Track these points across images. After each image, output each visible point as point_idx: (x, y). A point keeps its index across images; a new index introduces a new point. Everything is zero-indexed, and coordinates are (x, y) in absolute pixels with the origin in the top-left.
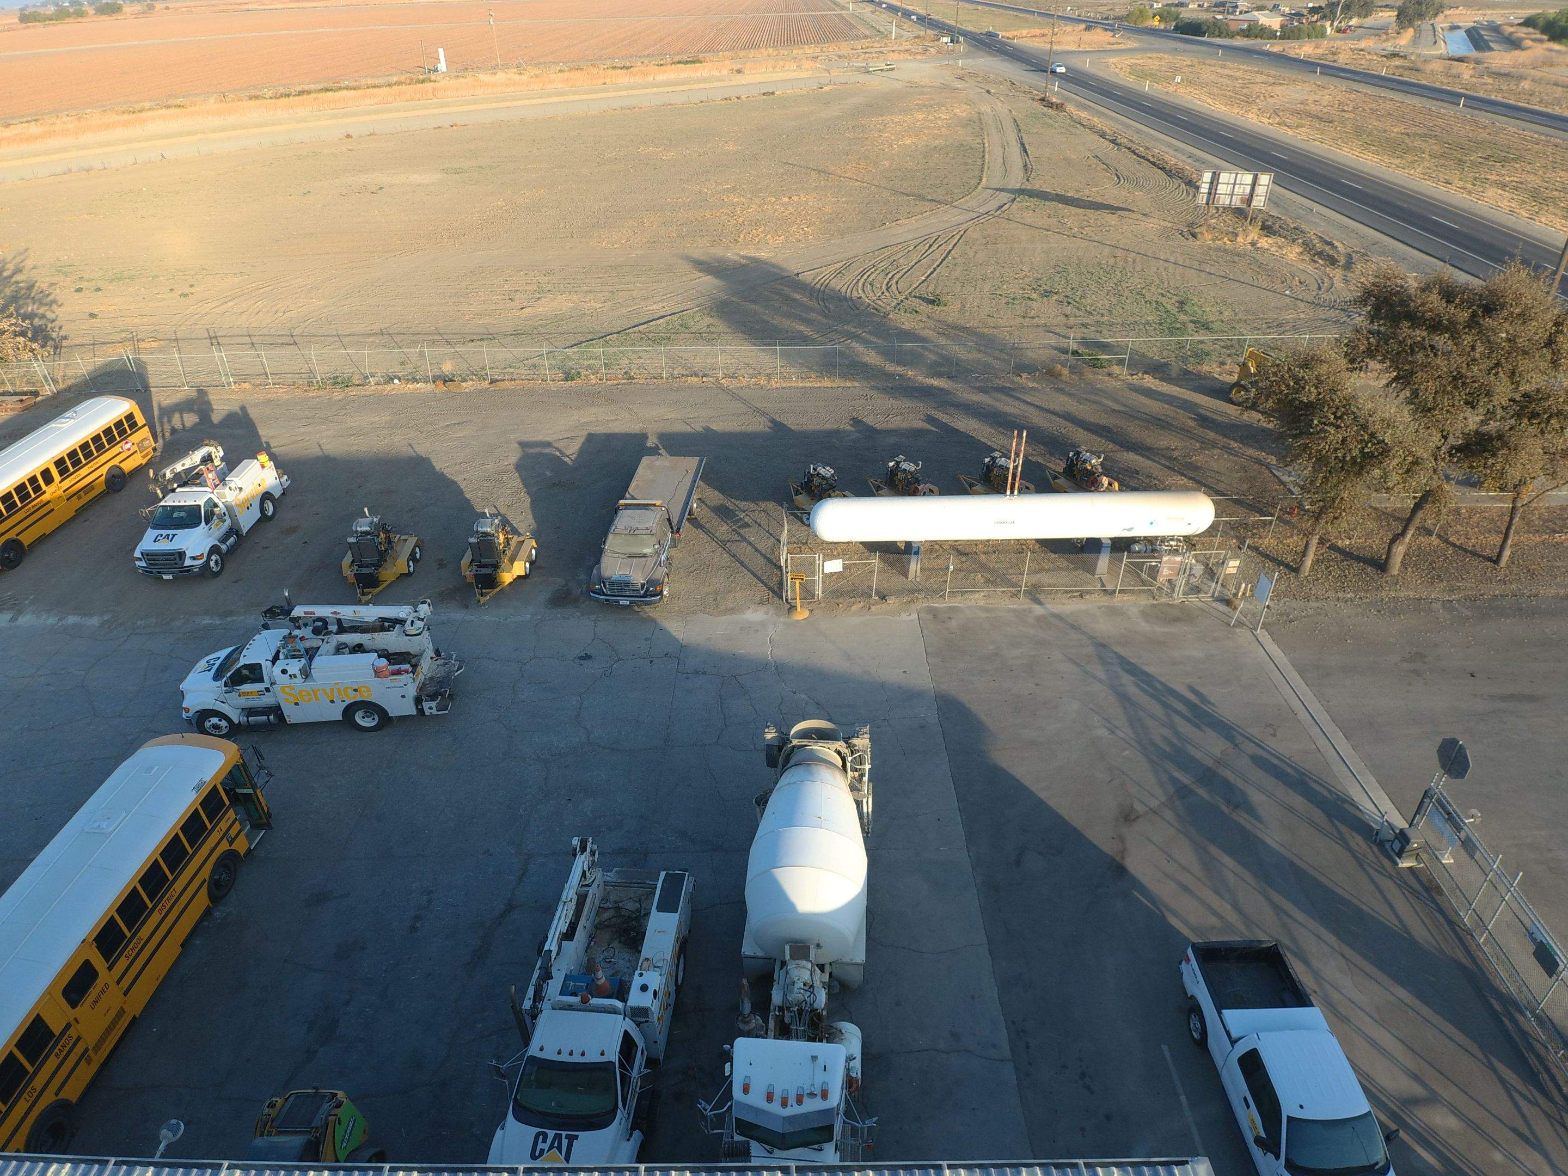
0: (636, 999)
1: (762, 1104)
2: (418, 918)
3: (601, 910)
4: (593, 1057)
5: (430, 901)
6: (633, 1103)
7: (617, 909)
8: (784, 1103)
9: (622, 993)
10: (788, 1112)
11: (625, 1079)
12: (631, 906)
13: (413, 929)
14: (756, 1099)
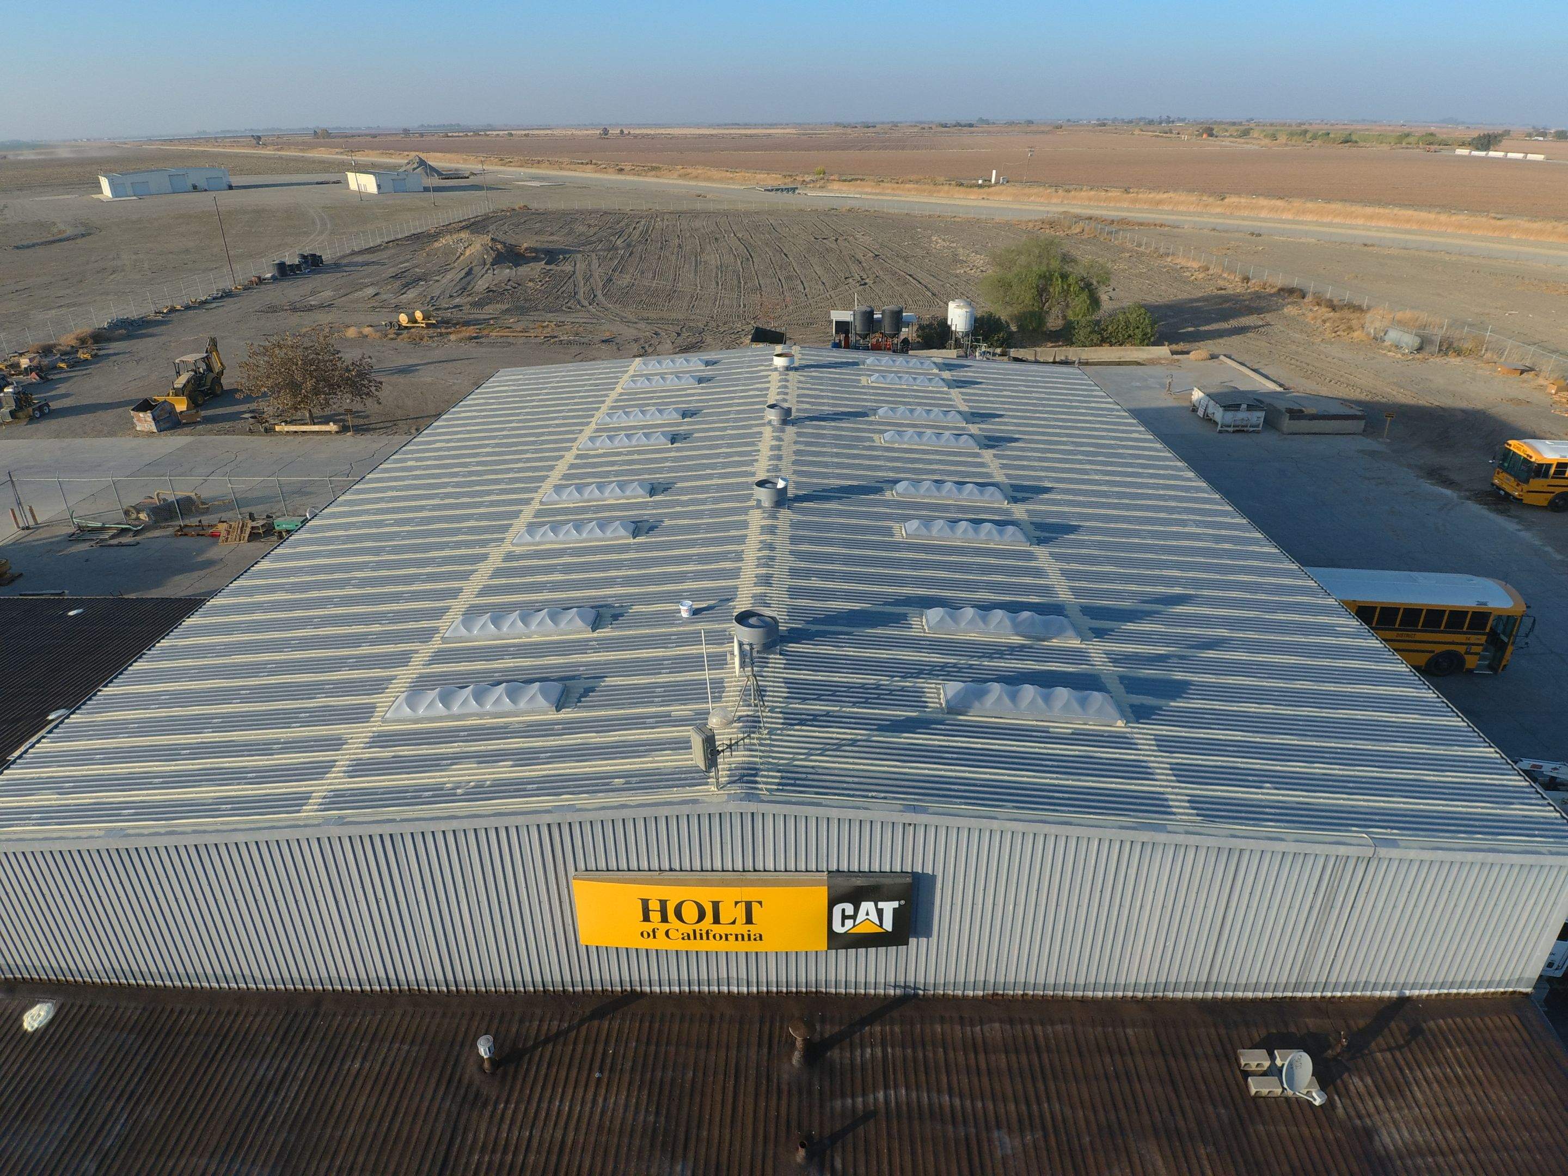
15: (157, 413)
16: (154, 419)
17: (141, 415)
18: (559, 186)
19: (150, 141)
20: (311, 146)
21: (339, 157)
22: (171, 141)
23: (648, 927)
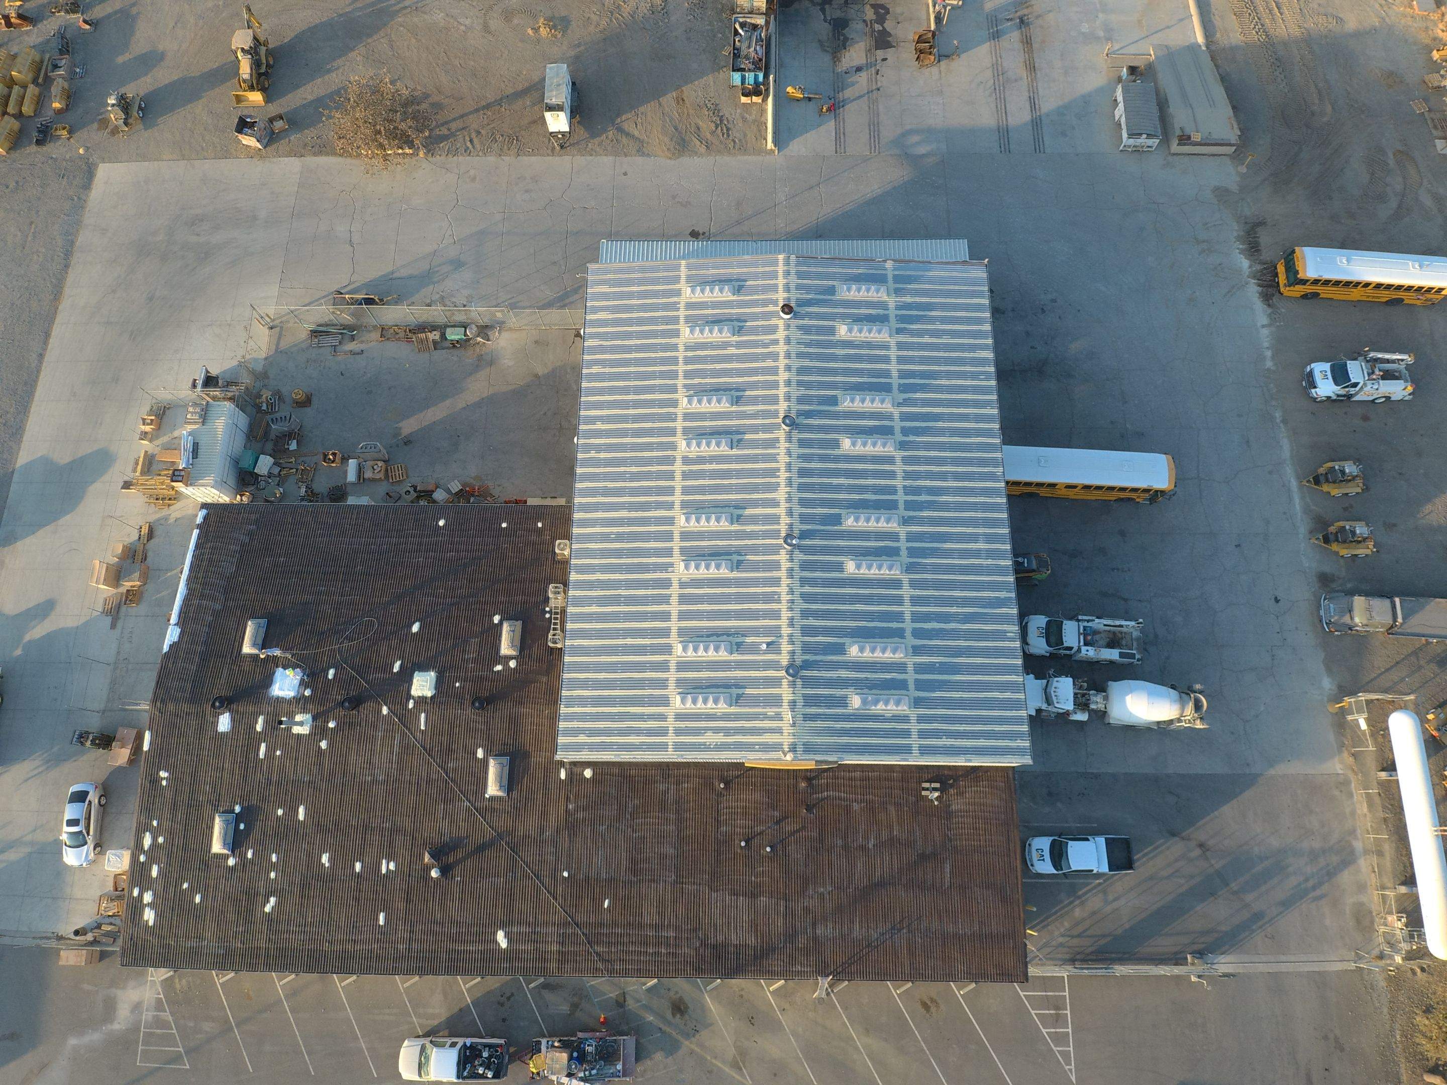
0: (1084, 649)
1: (1054, 686)
2: (1118, 569)
3: (1121, 633)
4: (1064, 639)
5: (1126, 571)
6: (1055, 652)
7: (1122, 638)
8: (1054, 692)
9: (1086, 644)
10: (1052, 693)
11: (1060, 649)
12: (1124, 642)
13: (1113, 569)
14: (1055, 684)
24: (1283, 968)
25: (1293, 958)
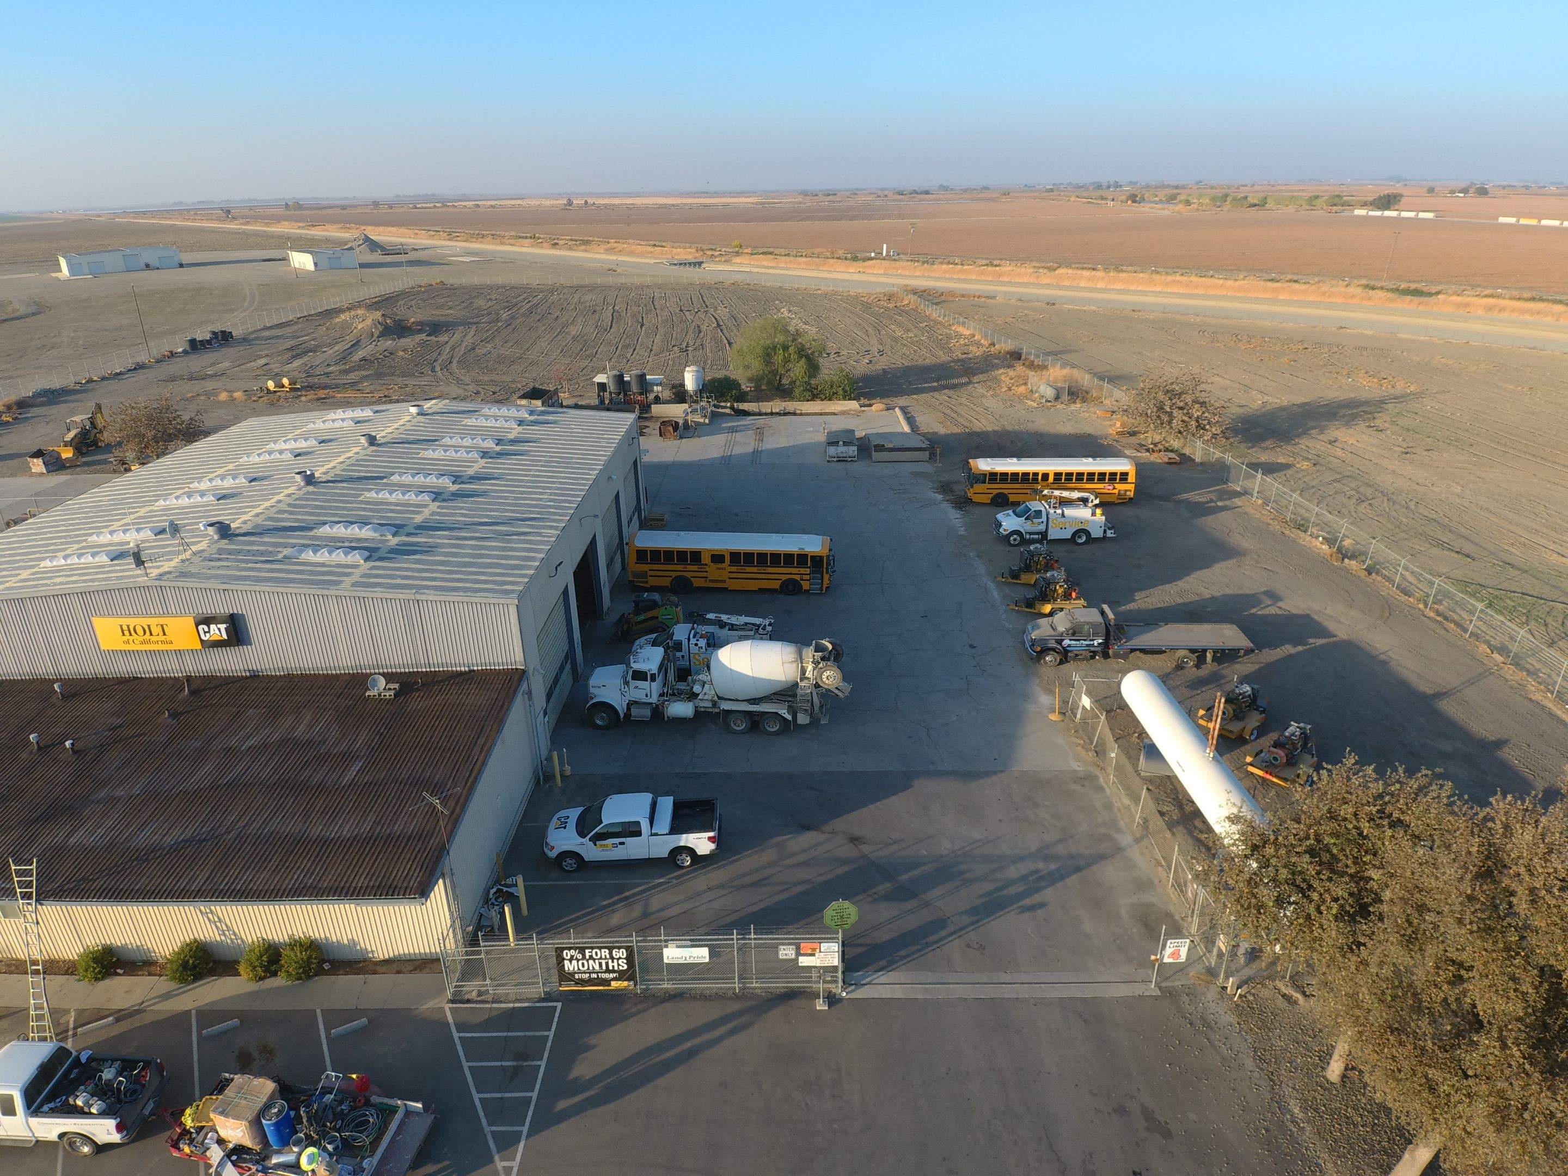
15: (47, 458)
16: (44, 463)
17: (35, 460)
18: (487, 261)
19: (125, 213)
20: (277, 219)
21: (299, 231)
22: (144, 213)
23: (125, 638)
24: (1008, 992)
25: (1024, 978)
